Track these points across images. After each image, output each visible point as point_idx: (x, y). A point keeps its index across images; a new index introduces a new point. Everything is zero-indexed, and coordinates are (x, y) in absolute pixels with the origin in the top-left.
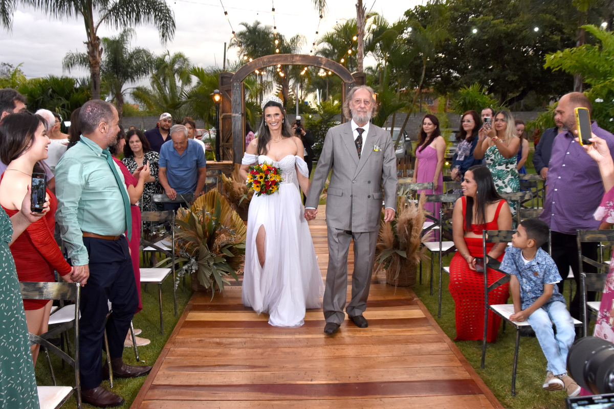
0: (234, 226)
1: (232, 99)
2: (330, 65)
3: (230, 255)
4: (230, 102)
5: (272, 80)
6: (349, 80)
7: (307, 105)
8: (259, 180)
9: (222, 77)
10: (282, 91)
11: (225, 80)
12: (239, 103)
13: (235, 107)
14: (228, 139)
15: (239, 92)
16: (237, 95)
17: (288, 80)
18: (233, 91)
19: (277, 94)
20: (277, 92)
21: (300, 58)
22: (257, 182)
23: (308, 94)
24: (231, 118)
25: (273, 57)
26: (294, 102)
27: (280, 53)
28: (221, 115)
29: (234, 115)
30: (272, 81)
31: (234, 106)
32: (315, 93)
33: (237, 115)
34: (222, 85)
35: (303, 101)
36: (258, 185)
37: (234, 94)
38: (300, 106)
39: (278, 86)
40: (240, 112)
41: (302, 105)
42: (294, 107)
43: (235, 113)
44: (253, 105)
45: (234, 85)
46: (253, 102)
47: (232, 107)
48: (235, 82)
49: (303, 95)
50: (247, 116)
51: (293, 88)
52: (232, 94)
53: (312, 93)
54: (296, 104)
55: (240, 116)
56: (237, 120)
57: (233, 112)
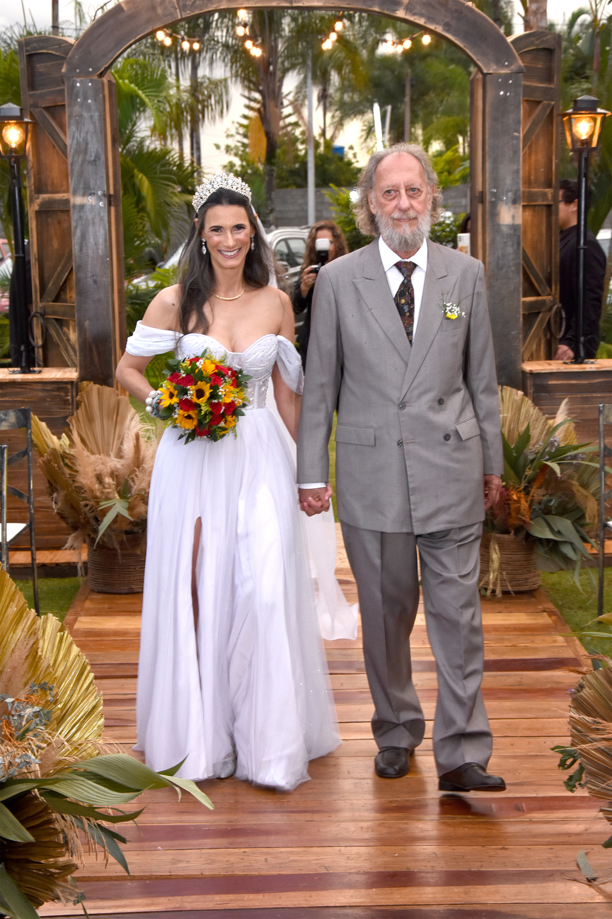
0: (44, 688)
1: (68, 142)
2: (428, 5)
4: (64, 149)
5: (228, 74)
6: (499, 62)
7: (341, 159)
8: (195, 400)
9: (30, 57)
10: (258, 111)
11: (41, 67)
12: (97, 157)
13: (81, 173)
14: (63, 289)
15: (96, 115)
16: (88, 127)
17: (279, 74)
18: (73, 110)
19: (245, 122)
20: (245, 117)
22: (186, 405)
23: (345, 123)
24: (68, 211)
26: (301, 147)
28: (32, 201)
29: (78, 200)
30: (226, 80)
31: (77, 168)
32: (368, 116)
33: (90, 200)
34: (32, 86)
35: (328, 145)
36: (191, 413)
37: (78, 123)
38: (321, 162)
39: (246, 94)
40: (99, 189)
41: (327, 159)
42: (301, 166)
43: (84, 195)
44: (164, 165)
45: (74, 86)
46: (166, 152)
47: (72, 170)
48: (78, 75)
49: (331, 124)
50: (135, 199)
51: (296, 100)
52: (69, 122)
53: (358, 117)
54: (306, 153)
55: (101, 204)
56: (91, 221)
57: (74, 188)
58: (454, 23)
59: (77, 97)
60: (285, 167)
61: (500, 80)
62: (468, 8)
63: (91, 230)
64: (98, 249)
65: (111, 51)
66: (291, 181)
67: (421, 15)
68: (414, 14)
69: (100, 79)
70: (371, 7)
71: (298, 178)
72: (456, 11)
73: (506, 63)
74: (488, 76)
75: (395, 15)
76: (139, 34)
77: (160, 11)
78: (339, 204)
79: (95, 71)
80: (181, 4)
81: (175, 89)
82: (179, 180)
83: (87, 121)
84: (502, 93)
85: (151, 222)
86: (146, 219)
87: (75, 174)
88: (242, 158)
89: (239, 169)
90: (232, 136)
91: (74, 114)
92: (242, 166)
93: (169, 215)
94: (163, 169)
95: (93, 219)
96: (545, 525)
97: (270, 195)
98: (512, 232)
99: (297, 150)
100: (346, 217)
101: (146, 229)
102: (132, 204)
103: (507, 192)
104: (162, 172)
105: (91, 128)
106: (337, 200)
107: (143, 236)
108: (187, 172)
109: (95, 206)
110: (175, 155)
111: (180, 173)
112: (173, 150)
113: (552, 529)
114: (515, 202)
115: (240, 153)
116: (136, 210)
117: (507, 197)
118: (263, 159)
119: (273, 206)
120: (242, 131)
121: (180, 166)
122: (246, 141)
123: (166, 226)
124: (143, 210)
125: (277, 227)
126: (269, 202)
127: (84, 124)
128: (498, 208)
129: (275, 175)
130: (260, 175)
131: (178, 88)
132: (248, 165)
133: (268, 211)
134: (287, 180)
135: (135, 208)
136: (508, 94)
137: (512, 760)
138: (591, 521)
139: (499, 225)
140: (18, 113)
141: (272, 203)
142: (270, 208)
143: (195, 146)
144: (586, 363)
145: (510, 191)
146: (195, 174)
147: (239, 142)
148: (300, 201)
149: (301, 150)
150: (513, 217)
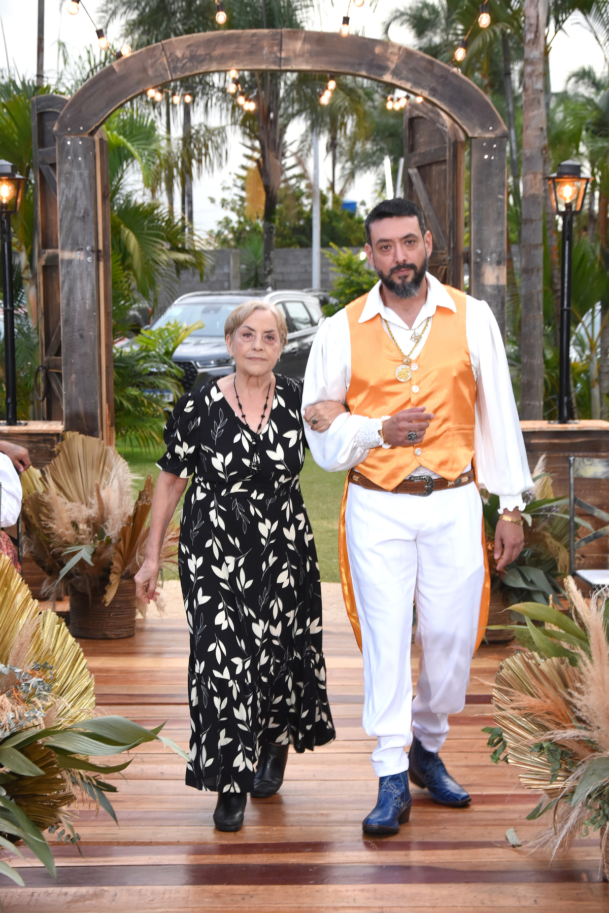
0: (43, 667)
1: (58, 198)
2: (414, 70)
3: (27, 768)
4: (53, 207)
5: (225, 123)
6: (484, 127)
9: (41, 115)
10: (257, 161)
12: (86, 213)
13: (70, 229)
15: (86, 173)
16: (78, 183)
17: (280, 121)
18: (64, 168)
19: (244, 173)
20: (243, 167)
21: (307, 47)
23: (358, 175)
24: (57, 266)
25: (209, 43)
26: (306, 202)
27: (229, 24)
29: (66, 255)
30: (224, 128)
31: (66, 224)
32: (380, 170)
33: (78, 256)
35: (337, 200)
37: (68, 180)
38: (329, 217)
40: (87, 244)
41: (336, 215)
42: (306, 223)
43: (72, 250)
44: (152, 221)
45: (65, 143)
46: (154, 207)
47: (61, 226)
48: (70, 134)
49: (341, 177)
50: (121, 256)
51: (300, 150)
52: (59, 179)
53: (371, 168)
54: (311, 209)
55: (89, 259)
56: (78, 277)
57: (62, 244)
58: (439, 88)
59: (68, 154)
60: (288, 224)
61: (485, 144)
62: (454, 74)
63: (78, 284)
64: (85, 303)
65: (102, 110)
66: (294, 240)
67: (408, 80)
68: (401, 79)
69: (91, 138)
70: (358, 71)
71: (302, 237)
72: (442, 76)
73: (491, 128)
74: (473, 140)
75: (381, 79)
76: (129, 95)
77: (150, 72)
78: (340, 265)
79: (85, 129)
80: (172, 66)
81: (165, 141)
82: (167, 237)
83: (77, 178)
84: (486, 157)
85: (137, 281)
86: (132, 277)
87: (64, 229)
88: (239, 214)
89: (236, 226)
90: (228, 188)
91: (65, 171)
92: (240, 223)
93: (156, 274)
94: (151, 225)
95: (81, 274)
96: (519, 575)
97: (269, 254)
98: (496, 292)
99: (301, 205)
100: (347, 279)
101: (132, 287)
102: (117, 261)
103: (492, 253)
104: (149, 228)
105: (81, 185)
106: (338, 260)
107: (128, 295)
108: (176, 228)
109: (83, 261)
110: (163, 210)
111: (169, 229)
112: (162, 204)
113: (525, 580)
114: (499, 263)
115: (237, 207)
116: (121, 268)
117: (491, 258)
118: (262, 214)
119: (272, 267)
120: (240, 183)
121: (170, 221)
122: (244, 194)
123: (153, 284)
124: (129, 267)
125: (275, 288)
126: (268, 262)
127: (74, 182)
128: (483, 269)
129: (274, 232)
130: (260, 232)
131: (169, 140)
132: (246, 221)
133: (266, 272)
134: (290, 239)
135: (121, 265)
136: (493, 158)
137: (464, 769)
138: (563, 572)
139: (483, 285)
140: (9, 170)
141: (271, 264)
142: (268, 269)
143: (186, 199)
144: (570, 423)
145: (495, 252)
146: (187, 230)
147: (236, 195)
148: (303, 262)
149: (306, 206)
150: (498, 278)
